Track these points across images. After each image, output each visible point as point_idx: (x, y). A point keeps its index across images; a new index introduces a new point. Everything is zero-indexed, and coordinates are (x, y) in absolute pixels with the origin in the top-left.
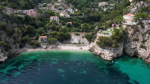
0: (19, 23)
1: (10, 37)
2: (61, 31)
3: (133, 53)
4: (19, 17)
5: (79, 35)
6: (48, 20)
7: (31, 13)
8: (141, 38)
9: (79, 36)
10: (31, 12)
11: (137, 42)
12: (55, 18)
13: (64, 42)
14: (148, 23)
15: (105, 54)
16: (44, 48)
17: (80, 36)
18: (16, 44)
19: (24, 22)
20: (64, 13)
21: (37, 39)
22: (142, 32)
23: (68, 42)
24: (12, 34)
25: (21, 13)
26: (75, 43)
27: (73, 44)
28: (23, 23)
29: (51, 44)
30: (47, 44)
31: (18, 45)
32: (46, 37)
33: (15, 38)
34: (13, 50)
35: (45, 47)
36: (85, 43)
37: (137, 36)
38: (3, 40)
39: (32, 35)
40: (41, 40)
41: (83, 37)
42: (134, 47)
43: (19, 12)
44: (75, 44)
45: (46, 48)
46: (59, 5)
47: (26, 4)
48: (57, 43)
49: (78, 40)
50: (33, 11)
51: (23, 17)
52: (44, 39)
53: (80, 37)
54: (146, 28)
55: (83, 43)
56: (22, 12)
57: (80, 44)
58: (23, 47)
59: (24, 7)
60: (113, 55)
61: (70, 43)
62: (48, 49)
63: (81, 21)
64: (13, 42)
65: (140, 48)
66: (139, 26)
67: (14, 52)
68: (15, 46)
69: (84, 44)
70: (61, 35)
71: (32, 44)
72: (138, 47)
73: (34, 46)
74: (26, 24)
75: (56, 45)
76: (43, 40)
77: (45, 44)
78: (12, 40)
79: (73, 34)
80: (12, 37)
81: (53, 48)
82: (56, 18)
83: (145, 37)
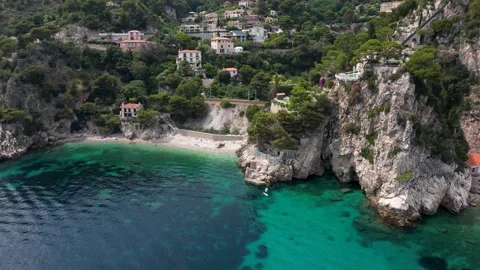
0: (91, 67)
1: (48, 101)
2: (181, 93)
3: (346, 171)
4: (94, 50)
5: (234, 106)
6: (170, 60)
7: (131, 41)
8: (365, 124)
9: (231, 109)
10: (132, 38)
11: (355, 137)
12: (188, 55)
13: (186, 125)
14: (389, 74)
15: (258, 167)
16: (127, 137)
17: (236, 109)
18: (62, 121)
19: (104, 64)
20: (219, 41)
21: (117, 112)
22: (371, 105)
23: (197, 125)
24: (55, 94)
25: (106, 40)
26: (212, 128)
27: (207, 131)
28: (101, 67)
29: (146, 127)
30: (137, 126)
31: (69, 124)
32: (138, 106)
33: (59, 106)
34: (49, 135)
35: (131, 134)
36: (241, 132)
37: (358, 119)
38: (26, 106)
39: (108, 99)
40: (125, 115)
41: (242, 114)
42: (347, 152)
43: (103, 38)
44: (212, 131)
45: (133, 137)
46: (236, 15)
47: (124, 17)
48: (165, 127)
49: (224, 121)
50: (137, 36)
51: (103, 52)
52: (132, 110)
53: (231, 114)
54: (380, 92)
55: (236, 132)
56: (110, 37)
57: (227, 132)
58: (81, 128)
59: (118, 25)
60: (278, 171)
61: (200, 130)
62: (136, 140)
63: (280, 65)
64: (52, 115)
65: (361, 158)
66: (365, 86)
67: (49, 140)
68: (58, 125)
69: (238, 134)
70: (177, 104)
71: (101, 124)
72: (356, 153)
73: (106, 129)
74: (108, 71)
75: (162, 132)
76: (130, 115)
77: (130, 125)
78: (53, 108)
79: (218, 104)
80: (53, 102)
81: (148, 138)
82: (194, 55)
83: (377, 123)
